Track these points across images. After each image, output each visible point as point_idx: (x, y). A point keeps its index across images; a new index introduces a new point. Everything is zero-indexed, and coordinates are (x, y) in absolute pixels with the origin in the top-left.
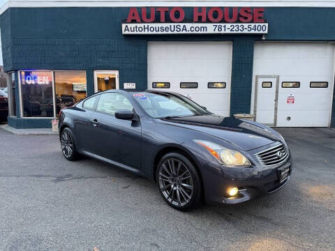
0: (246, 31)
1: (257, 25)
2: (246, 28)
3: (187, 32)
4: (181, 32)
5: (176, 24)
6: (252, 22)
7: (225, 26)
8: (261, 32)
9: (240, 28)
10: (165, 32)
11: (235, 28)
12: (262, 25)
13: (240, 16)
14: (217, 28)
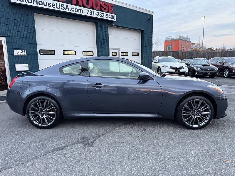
0: (105, 18)
1: (111, 14)
2: (105, 16)
3: (70, 12)
4: (64, 10)
5: (61, 3)
6: (108, 12)
7: (94, 12)
8: (113, 20)
9: (102, 15)
10: (52, 8)
11: (100, 15)
12: (113, 15)
13: (101, 6)
14: (89, 12)
